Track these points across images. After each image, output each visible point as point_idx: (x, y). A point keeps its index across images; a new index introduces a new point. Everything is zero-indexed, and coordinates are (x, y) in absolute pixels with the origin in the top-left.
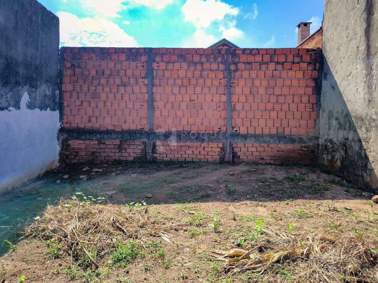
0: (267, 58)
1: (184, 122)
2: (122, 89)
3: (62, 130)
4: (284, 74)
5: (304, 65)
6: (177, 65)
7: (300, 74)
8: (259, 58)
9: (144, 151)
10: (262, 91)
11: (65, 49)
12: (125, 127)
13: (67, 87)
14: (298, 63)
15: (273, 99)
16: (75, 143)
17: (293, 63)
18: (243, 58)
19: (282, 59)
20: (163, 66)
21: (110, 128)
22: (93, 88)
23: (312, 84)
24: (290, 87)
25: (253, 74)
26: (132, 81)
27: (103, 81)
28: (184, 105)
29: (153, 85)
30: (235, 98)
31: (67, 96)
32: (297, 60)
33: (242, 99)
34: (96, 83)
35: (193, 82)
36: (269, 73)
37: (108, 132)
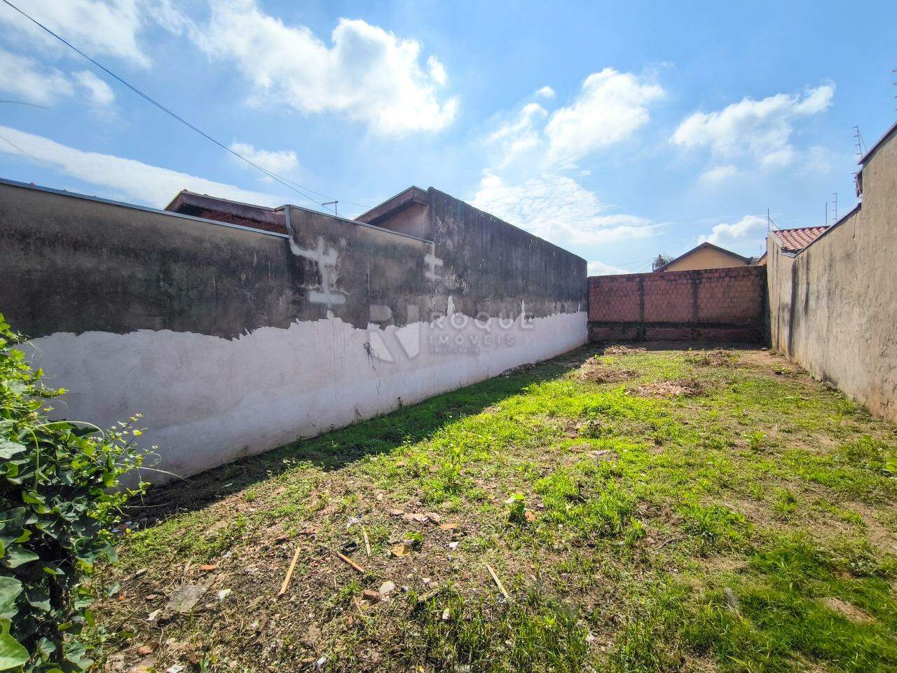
0: (723, 274)
1: (664, 316)
2: (624, 299)
3: (589, 322)
4: (736, 283)
5: (753, 277)
6: (659, 283)
7: (749, 284)
8: (716, 275)
9: (638, 333)
10: (720, 295)
11: (590, 278)
12: (626, 320)
13: (592, 298)
14: (748, 276)
15: (728, 300)
16: (596, 330)
17: (744, 276)
18: (706, 275)
19: (734, 274)
20: (649, 283)
21: (617, 320)
22: (606, 299)
23: (759, 289)
24: (742, 292)
25: (713, 285)
26: (630, 293)
27: (613, 294)
28: (664, 306)
29: (643, 294)
30: (699, 301)
31: (591, 303)
32: (746, 274)
33: (705, 301)
34: (608, 295)
35: (670, 292)
36: (725, 284)
37: (616, 323)
